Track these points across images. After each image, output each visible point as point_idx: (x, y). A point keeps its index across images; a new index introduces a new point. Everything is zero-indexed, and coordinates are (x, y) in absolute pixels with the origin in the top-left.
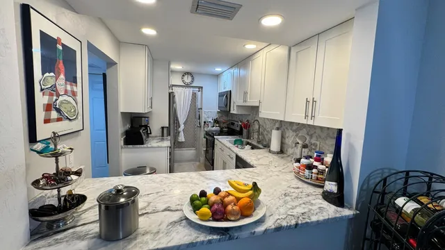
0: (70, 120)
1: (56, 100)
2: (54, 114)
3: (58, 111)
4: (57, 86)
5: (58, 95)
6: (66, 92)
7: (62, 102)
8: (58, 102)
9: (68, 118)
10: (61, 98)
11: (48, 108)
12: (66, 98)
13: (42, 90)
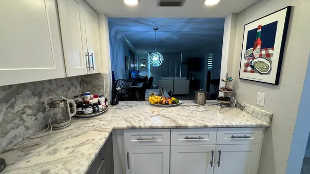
0: (261, 73)
1: (252, 61)
2: (249, 69)
3: (253, 67)
4: (254, 54)
5: (254, 58)
6: (261, 56)
7: (256, 63)
8: (253, 62)
9: (259, 72)
10: (255, 60)
11: (247, 65)
12: (260, 59)
13: (245, 57)
